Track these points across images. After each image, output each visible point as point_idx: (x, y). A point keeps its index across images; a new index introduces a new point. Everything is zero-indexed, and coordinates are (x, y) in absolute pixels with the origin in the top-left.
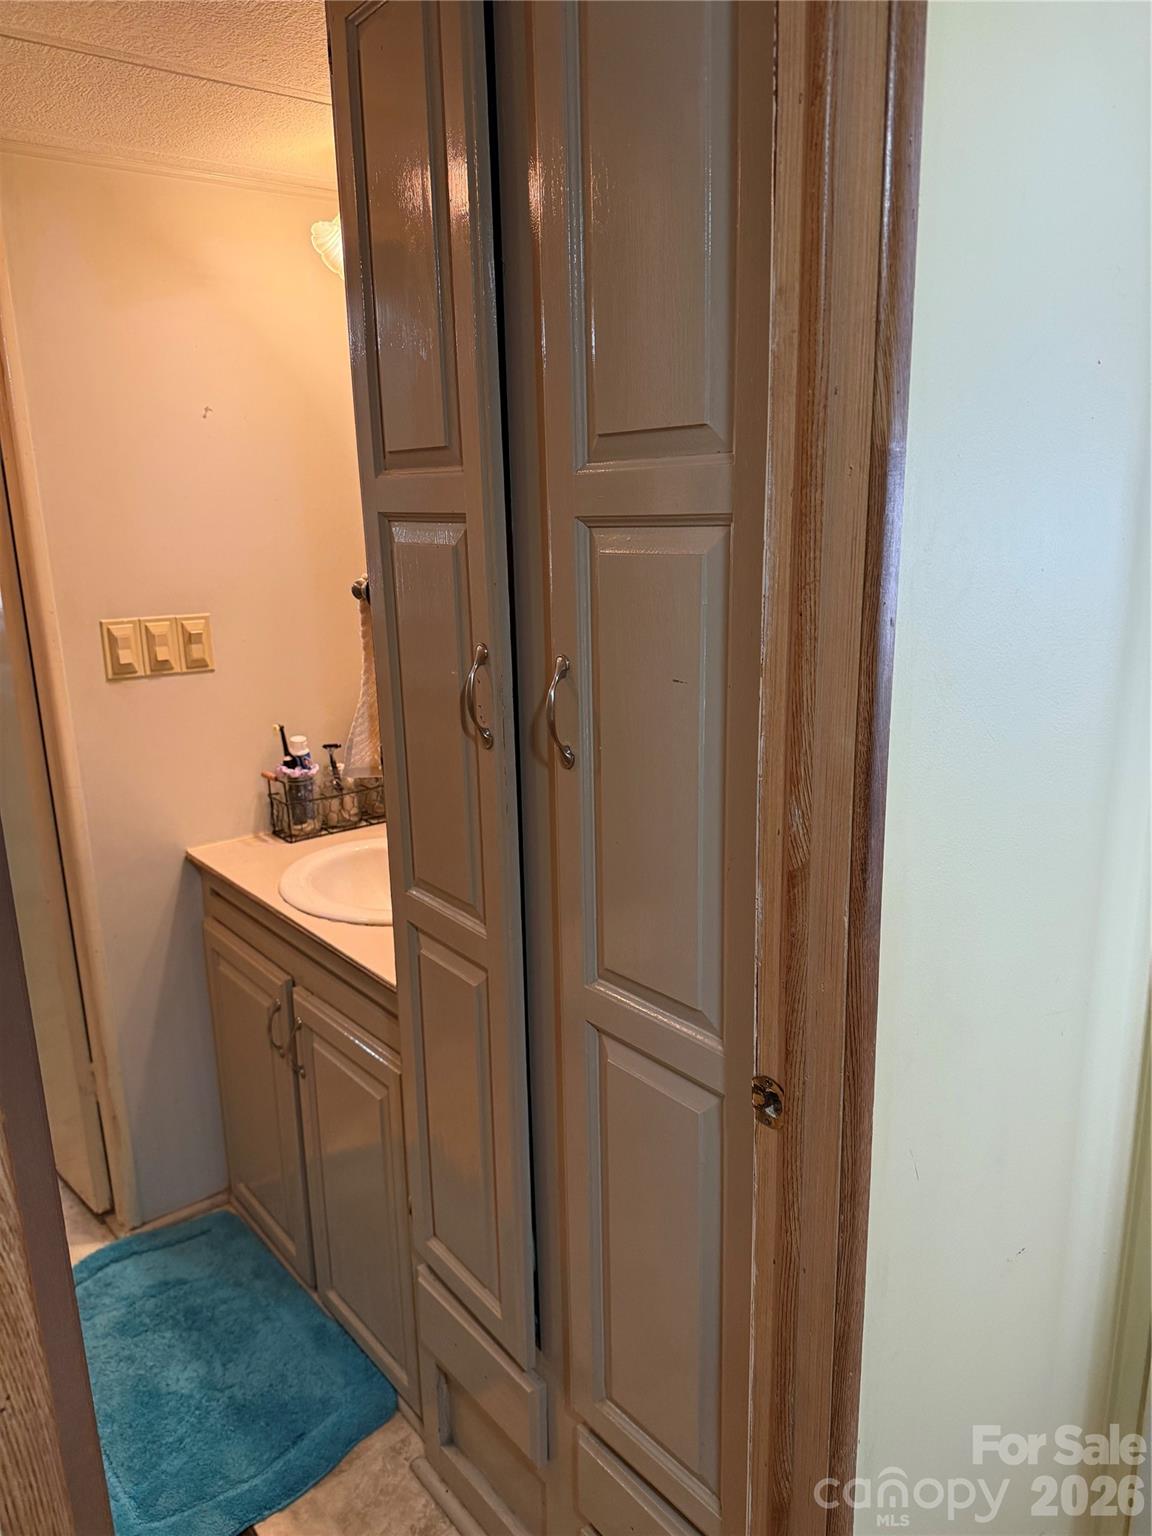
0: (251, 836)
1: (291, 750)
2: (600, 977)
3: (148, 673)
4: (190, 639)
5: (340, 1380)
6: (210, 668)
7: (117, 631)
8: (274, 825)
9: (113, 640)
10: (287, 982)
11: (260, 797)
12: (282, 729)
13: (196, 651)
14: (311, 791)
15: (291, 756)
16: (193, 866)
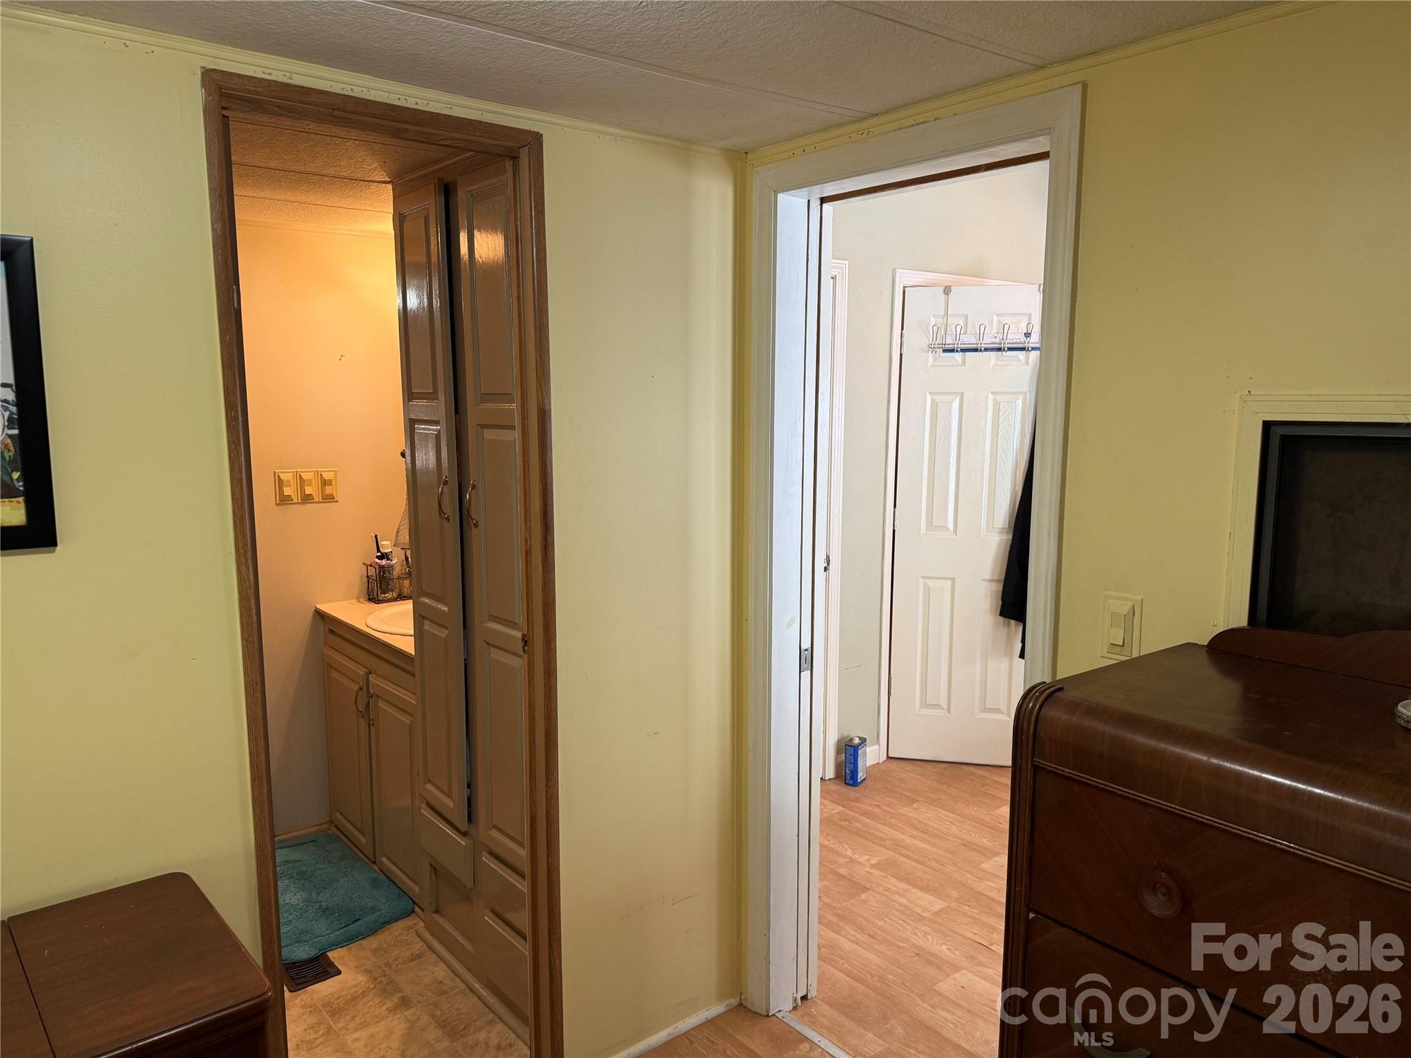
0: (355, 600)
1: (381, 550)
2: (489, 620)
3: (300, 501)
4: (325, 483)
5: (384, 900)
6: (336, 500)
7: (283, 477)
8: (369, 595)
9: (281, 482)
10: (366, 673)
11: (361, 577)
12: (376, 536)
13: (328, 490)
14: (392, 574)
15: (381, 553)
16: (320, 615)
